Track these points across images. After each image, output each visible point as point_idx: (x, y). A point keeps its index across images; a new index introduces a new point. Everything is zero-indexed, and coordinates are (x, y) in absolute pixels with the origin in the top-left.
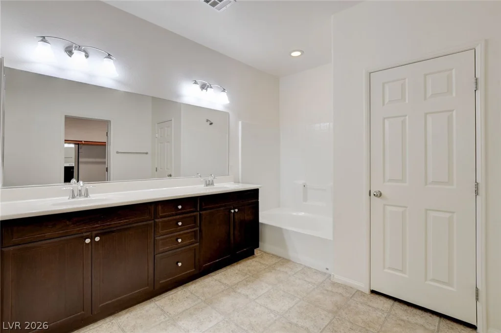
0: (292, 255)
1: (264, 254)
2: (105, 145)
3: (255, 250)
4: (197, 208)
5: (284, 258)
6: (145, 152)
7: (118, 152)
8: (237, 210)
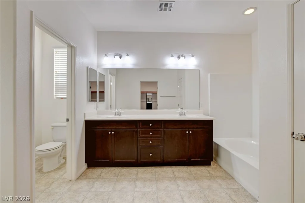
0: (236, 175)
1: (218, 166)
2: (157, 93)
3: (211, 162)
4: (161, 127)
5: (230, 175)
6: (174, 96)
7: (161, 97)
8: (191, 132)
